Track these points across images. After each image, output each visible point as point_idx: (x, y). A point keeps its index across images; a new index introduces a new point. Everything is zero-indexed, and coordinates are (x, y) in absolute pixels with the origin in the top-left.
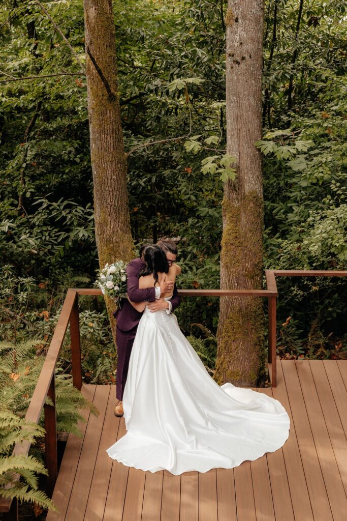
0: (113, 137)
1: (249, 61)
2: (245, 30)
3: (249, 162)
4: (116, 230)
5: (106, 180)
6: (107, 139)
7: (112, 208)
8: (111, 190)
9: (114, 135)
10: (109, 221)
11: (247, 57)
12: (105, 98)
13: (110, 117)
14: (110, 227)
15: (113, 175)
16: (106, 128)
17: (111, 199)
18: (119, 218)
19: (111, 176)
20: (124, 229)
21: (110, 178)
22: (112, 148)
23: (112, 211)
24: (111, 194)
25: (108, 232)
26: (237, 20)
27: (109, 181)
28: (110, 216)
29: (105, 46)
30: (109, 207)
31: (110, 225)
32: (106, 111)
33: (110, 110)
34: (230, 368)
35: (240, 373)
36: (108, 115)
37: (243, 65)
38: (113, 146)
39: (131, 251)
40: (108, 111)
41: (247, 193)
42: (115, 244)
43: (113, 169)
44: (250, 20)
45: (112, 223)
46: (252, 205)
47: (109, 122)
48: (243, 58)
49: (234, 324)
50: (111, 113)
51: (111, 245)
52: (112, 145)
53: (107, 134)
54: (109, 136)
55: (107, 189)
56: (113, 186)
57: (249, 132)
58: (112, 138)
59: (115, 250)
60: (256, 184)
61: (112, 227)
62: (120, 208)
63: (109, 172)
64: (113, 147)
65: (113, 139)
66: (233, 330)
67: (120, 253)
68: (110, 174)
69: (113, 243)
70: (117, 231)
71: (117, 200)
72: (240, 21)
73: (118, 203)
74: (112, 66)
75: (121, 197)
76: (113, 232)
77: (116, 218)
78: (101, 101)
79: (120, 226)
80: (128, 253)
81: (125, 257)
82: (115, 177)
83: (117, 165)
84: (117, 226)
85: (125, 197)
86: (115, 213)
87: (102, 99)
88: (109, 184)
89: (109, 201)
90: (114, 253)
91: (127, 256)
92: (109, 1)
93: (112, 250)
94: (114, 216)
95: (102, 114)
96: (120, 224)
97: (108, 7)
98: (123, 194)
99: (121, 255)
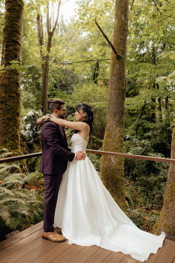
0: (117, 77)
4: (112, 124)
5: (111, 99)
6: (114, 78)
7: (112, 113)
8: (113, 103)
9: (118, 76)
10: (110, 119)
12: (115, 58)
13: (117, 67)
16: (114, 72)
18: (115, 118)
19: (114, 96)
20: (117, 124)
21: (113, 97)
22: (116, 82)
23: (112, 114)
24: (113, 106)
28: (110, 117)
30: (111, 112)
31: (110, 122)
32: (115, 64)
33: (117, 64)
34: (165, 220)
35: (171, 227)
36: (116, 66)
38: (117, 81)
39: (119, 136)
40: (116, 64)
42: (110, 131)
43: (115, 93)
45: (111, 121)
47: (116, 70)
49: (172, 189)
50: (118, 65)
51: (109, 132)
52: (116, 81)
53: (114, 76)
54: (115, 76)
55: (111, 103)
56: (114, 101)
58: (116, 77)
61: (111, 123)
62: (117, 113)
65: (117, 78)
66: (172, 193)
67: (112, 136)
69: (109, 131)
70: (113, 125)
71: (115, 109)
73: (115, 111)
74: (122, 44)
75: (118, 108)
76: (111, 125)
77: (113, 118)
78: (113, 60)
79: (115, 123)
80: (117, 137)
81: (114, 139)
82: (116, 97)
83: (117, 91)
84: (113, 122)
85: (121, 108)
86: (113, 116)
87: (114, 59)
88: (112, 101)
89: (111, 109)
90: (109, 136)
91: (115, 138)
92: (124, 15)
93: (108, 135)
94: (113, 117)
95: (113, 66)
96: (115, 121)
97: (124, 17)
98: (119, 106)
99: (112, 138)
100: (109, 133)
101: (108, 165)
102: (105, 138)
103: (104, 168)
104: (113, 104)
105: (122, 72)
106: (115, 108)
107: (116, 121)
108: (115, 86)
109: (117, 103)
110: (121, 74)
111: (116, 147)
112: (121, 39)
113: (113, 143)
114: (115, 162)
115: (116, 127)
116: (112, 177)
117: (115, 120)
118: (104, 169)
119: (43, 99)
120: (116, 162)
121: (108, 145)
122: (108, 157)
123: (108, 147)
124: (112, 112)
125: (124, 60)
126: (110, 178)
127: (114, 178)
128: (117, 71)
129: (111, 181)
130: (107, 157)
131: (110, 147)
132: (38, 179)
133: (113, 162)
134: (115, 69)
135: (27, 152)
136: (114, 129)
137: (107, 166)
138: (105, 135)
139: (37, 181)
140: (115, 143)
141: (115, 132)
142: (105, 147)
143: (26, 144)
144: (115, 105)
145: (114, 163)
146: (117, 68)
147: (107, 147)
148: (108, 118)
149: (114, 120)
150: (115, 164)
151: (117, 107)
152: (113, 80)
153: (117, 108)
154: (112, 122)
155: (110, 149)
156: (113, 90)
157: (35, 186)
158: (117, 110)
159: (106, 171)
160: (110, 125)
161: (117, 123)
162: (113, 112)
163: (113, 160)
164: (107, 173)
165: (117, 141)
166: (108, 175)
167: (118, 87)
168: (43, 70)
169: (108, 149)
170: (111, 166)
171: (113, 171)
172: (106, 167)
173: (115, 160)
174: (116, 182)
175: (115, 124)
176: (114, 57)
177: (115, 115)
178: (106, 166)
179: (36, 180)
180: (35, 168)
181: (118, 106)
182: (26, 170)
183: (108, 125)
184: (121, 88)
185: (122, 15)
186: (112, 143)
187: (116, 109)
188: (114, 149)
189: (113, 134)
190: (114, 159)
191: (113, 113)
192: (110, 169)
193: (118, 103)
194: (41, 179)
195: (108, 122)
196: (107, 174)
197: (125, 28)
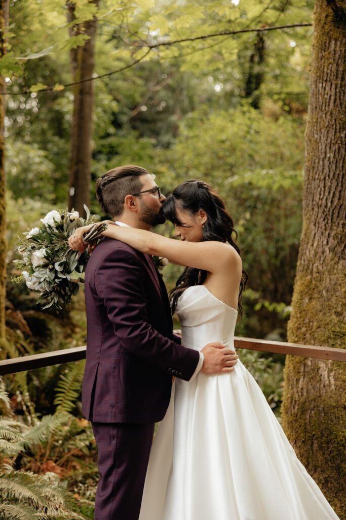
0: (336, 85)
4: (320, 250)
5: (317, 161)
6: (325, 89)
7: (321, 210)
8: (322, 177)
9: (339, 82)
10: (313, 233)
12: (330, 19)
13: (335, 51)
14: (313, 245)
15: (328, 150)
16: (325, 70)
17: (320, 195)
18: (331, 229)
19: (325, 153)
20: (339, 249)
21: (322, 157)
22: (332, 104)
23: (319, 216)
24: (322, 185)
25: (308, 252)
27: (321, 163)
28: (315, 225)
30: (316, 209)
31: (313, 241)
32: (330, 42)
33: (336, 40)
36: (333, 46)
38: (335, 99)
40: (333, 42)
43: (329, 140)
45: (317, 238)
47: (331, 61)
50: (339, 44)
51: (309, 277)
52: (333, 98)
53: (326, 81)
54: (329, 84)
55: (317, 177)
56: (326, 170)
58: (333, 87)
59: (313, 286)
61: (315, 245)
63: (322, 147)
64: (335, 102)
65: (336, 88)
67: (320, 292)
68: (323, 151)
69: (312, 273)
70: (323, 252)
71: (331, 196)
73: (332, 202)
75: (340, 191)
76: (316, 253)
77: (326, 229)
78: (323, 27)
79: (330, 244)
80: (338, 294)
81: (329, 300)
82: (332, 155)
83: (338, 134)
84: (325, 242)
86: (324, 220)
87: (325, 23)
88: (320, 168)
89: (317, 198)
90: (310, 291)
91: (334, 299)
93: (307, 286)
94: (322, 224)
95: (322, 47)
96: (331, 239)
99: (322, 296)
100: (311, 282)
101: (307, 392)
102: (295, 297)
103: (295, 401)
104: (325, 179)
106: (329, 193)
107: (335, 237)
108: (328, 117)
109: (339, 175)
111: (338, 329)
113: (325, 314)
114: (336, 380)
115: (336, 259)
116: (323, 435)
117: (333, 234)
118: (296, 407)
119: (75, 168)
120: (339, 383)
121: (307, 321)
122: (309, 363)
123: (307, 330)
124: (319, 206)
126: (317, 439)
127: (333, 436)
128: (337, 65)
129: (320, 447)
130: (305, 365)
131: (314, 330)
132: (67, 439)
133: (327, 382)
134: (328, 59)
135: (29, 348)
136: (327, 265)
137: (305, 394)
138: (297, 287)
139: (63, 444)
140: (334, 316)
141: (333, 277)
142: (298, 329)
143: (25, 318)
144: (329, 184)
145: (330, 385)
146: (337, 56)
147: (304, 329)
148: (308, 229)
149: (329, 235)
150: (333, 387)
151: (339, 188)
152: (323, 97)
153: (337, 195)
154: (320, 243)
155: (316, 335)
156: (323, 131)
157: (56, 462)
158: (339, 199)
159: (303, 411)
160: (313, 252)
161: (339, 244)
162: (323, 207)
163: (326, 373)
164: (307, 421)
165: (339, 309)
166: (308, 427)
167: (341, 119)
168: (75, 68)
169: (308, 335)
170: (320, 396)
171: (326, 414)
172: (301, 400)
173: (332, 374)
174: (339, 451)
175: (332, 250)
176: (324, 15)
177: (330, 217)
178: (302, 395)
179: (60, 442)
180: (56, 402)
181: (340, 184)
182: (27, 407)
183: (307, 253)
186: (321, 314)
187: (333, 197)
188: (329, 337)
189: (326, 282)
190: (330, 371)
191: (324, 211)
192: (318, 406)
193: (341, 177)
194: (78, 437)
195: (308, 243)
196: (306, 424)
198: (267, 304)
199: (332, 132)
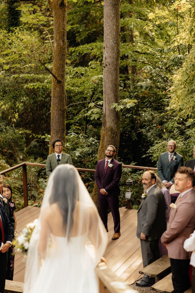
1: (109, 66)
2: (107, 52)
3: (109, 113)
5: (54, 118)
8: (55, 122)
9: (59, 98)
11: (108, 64)
19: (56, 116)
22: (57, 104)
23: (55, 132)
24: (55, 124)
26: (104, 48)
28: (54, 134)
29: (58, 59)
30: (54, 130)
33: (58, 87)
36: (57, 89)
37: (106, 68)
40: (57, 88)
41: (108, 127)
43: (57, 113)
44: (109, 48)
45: (54, 137)
46: (109, 133)
47: (57, 93)
48: (106, 65)
50: (58, 88)
52: (57, 102)
56: (56, 120)
57: (109, 99)
60: (112, 123)
62: (59, 131)
63: (55, 114)
65: (58, 100)
72: (105, 48)
74: (61, 68)
82: (57, 117)
83: (59, 112)
85: (62, 126)
87: (55, 82)
89: (54, 127)
92: (63, 40)
94: (56, 134)
95: (54, 89)
96: (58, 138)
97: (62, 43)
98: (61, 125)
105: (62, 95)
106: (57, 126)
107: (59, 137)
108: (56, 107)
109: (59, 122)
110: (61, 97)
112: (60, 64)
117: (58, 136)
125: (63, 83)
144: (57, 124)
146: (58, 91)
149: (57, 137)
153: (59, 127)
162: (56, 130)
167: (59, 108)
177: (57, 132)
181: (59, 124)
184: (62, 109)
185: (60, 40)
197: (63, 53)
198: (34, 135)
199: (57, 111)
